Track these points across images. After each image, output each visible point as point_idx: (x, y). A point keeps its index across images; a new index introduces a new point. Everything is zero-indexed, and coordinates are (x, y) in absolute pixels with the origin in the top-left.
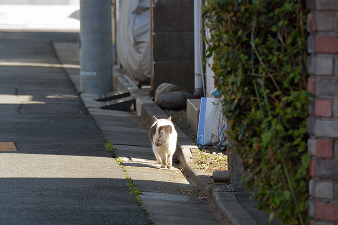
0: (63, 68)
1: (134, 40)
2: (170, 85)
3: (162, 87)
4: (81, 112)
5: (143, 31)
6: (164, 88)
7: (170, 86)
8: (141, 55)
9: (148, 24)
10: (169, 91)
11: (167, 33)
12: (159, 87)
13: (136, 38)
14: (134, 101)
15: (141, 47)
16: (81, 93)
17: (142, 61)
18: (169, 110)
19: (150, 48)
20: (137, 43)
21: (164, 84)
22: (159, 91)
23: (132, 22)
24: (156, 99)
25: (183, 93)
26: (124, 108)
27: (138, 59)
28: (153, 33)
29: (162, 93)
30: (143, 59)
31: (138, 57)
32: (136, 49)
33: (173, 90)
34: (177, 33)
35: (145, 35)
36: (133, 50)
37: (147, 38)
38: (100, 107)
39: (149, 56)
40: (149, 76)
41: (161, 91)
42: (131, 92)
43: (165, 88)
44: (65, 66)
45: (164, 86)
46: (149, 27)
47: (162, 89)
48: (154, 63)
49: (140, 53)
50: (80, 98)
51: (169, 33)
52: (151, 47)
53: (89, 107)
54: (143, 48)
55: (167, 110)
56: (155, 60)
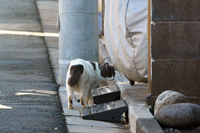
0: (43, 38)
1: (127, 29)
2: (174, 93)
3: (164, 96)
4: (56, 129)
5: (138, 19)
6: (167, 97)
7: (174, 96)
8: (136, 49)
9: (144, 10)
10: (173, 103)
11: (170, 22)
12: (160, 96)
13: (129, 28)
14: (126, 110)
15: (135, 40)
16: (59, 85)
17: (137, 57)
18: (174, 129)
19: (147, 41)
20: (130, 34)
21: (166, 92)
22: (160, 102)
23: (124, 7)
24: (156, 111)
25: (193, 105)
26: (113, 118)
27: (131, 54)
28: (152, 23)
29: (164, 104)
30: (138, 55)
31: (132, 52)
32: (128, 41)
33: (178, 101)
34: (184, 22)
35: (141, 24)
36: (125, 42)
37: (144, 28)
38: (82, 115)
39: (146, 51)
40: (146, 76)
41: (162, 102)
42: (122, 90)
43: (169, 98)
44: (46, 34)
45: (167, 95)
46: (146, 13)
47: (164, 99)
48: (152, 60)
49: (134, 47)
50: (58, 94)
51: (172, 22)
52: (149, 39)
53: (67, 116)
54: (138, 40)
55: (172, 129)
56: (154, 57)
